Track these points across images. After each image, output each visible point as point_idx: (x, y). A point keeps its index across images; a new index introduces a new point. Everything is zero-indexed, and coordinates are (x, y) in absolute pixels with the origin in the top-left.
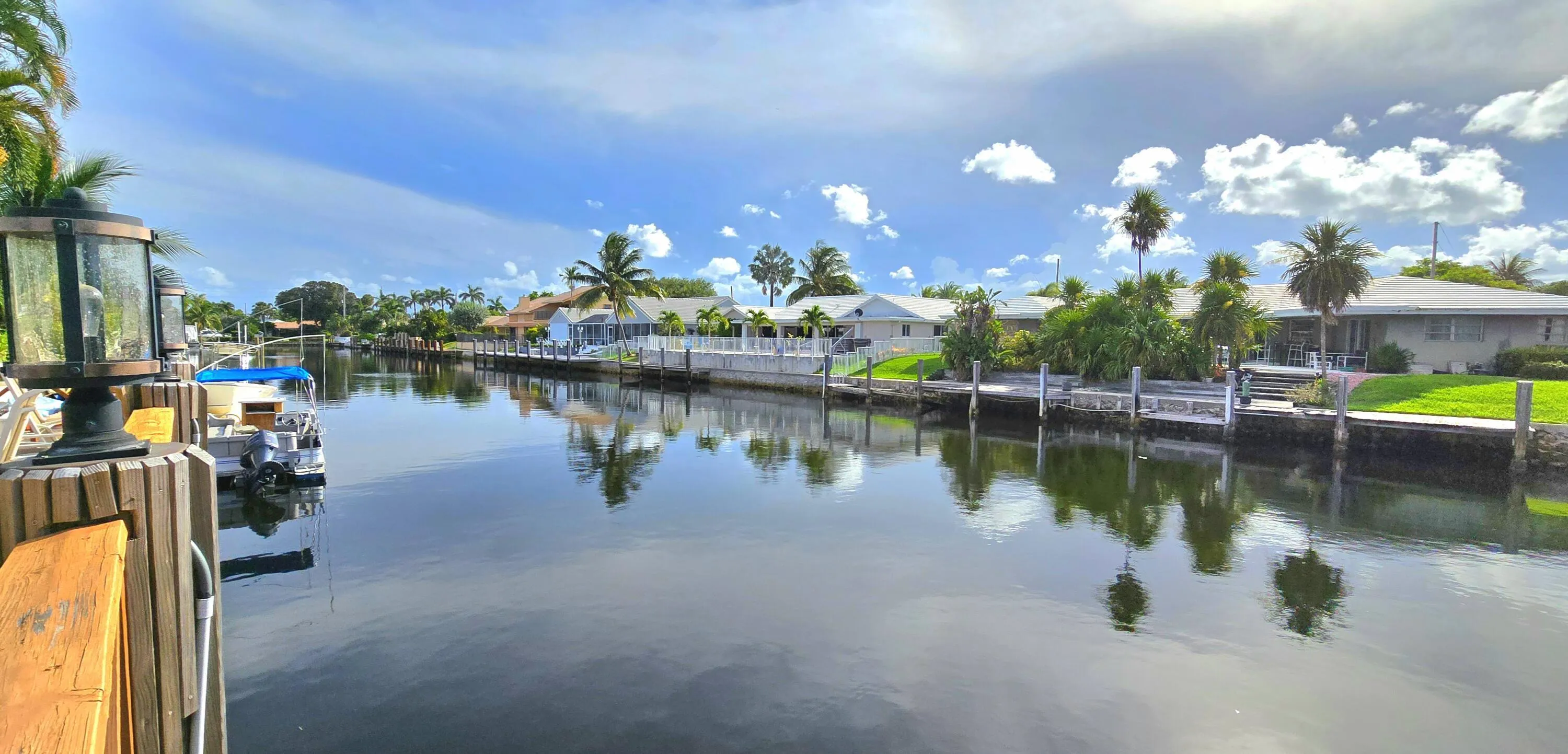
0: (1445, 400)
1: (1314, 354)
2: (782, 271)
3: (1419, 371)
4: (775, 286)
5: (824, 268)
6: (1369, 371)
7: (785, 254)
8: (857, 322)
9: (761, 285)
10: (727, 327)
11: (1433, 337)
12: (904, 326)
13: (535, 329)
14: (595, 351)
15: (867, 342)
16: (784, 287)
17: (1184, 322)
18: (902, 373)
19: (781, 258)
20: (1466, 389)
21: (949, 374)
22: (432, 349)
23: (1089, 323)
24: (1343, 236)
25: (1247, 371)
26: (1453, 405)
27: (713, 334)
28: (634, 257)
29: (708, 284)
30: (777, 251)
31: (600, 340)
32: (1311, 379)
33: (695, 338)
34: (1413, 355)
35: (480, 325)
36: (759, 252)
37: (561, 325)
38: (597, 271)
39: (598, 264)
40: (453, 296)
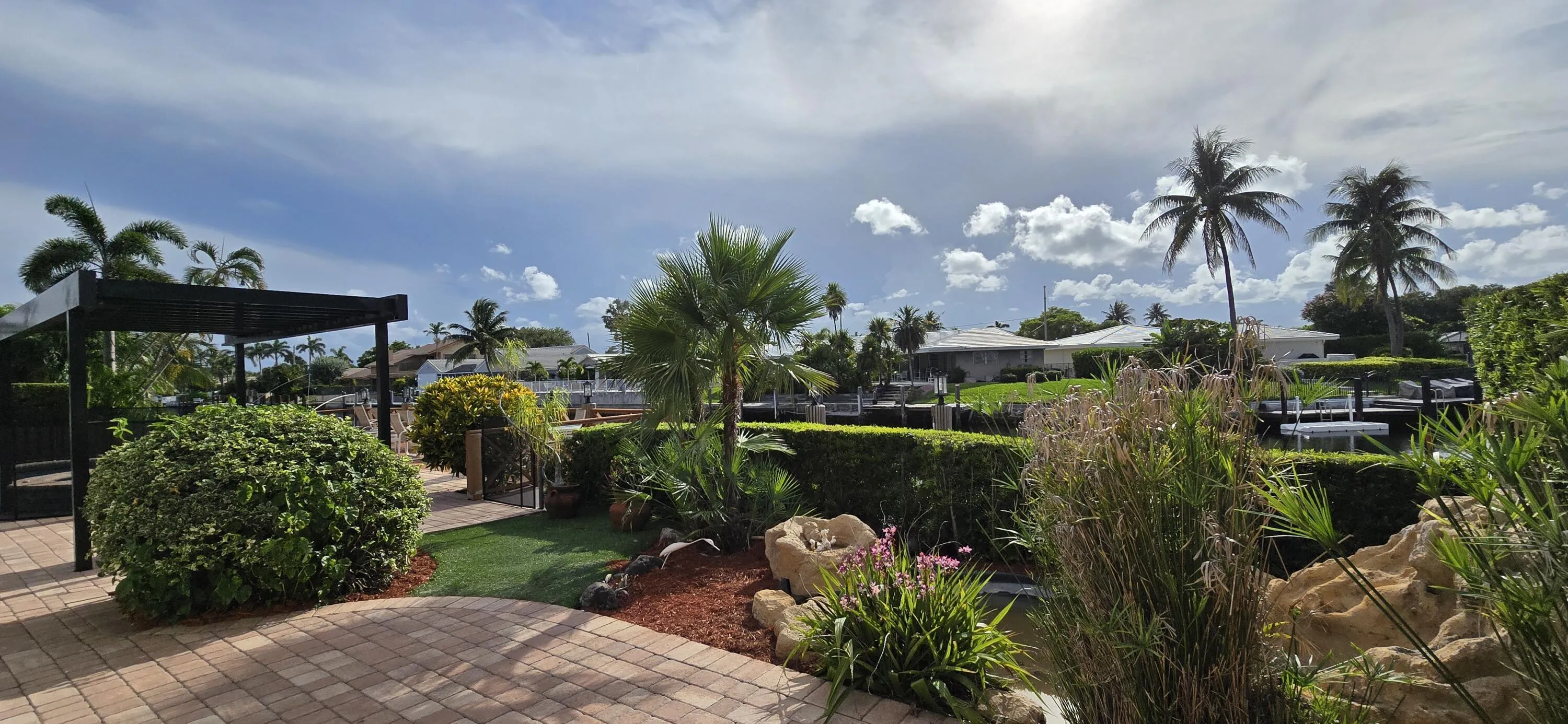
3: (969, 378)
10: (582, 372)
11: (977, 362)
13: (403, 380)
27: (572, 378)
28: (500, 320)
29: (566, 332)
30: (626, 304)
33: (557, 381)
34: (967, 372)
35: (339, 378)
36: (610, 305)
37: (431, 375)
38: (469, 331)
39: (470, 325)
40: (289, 347)
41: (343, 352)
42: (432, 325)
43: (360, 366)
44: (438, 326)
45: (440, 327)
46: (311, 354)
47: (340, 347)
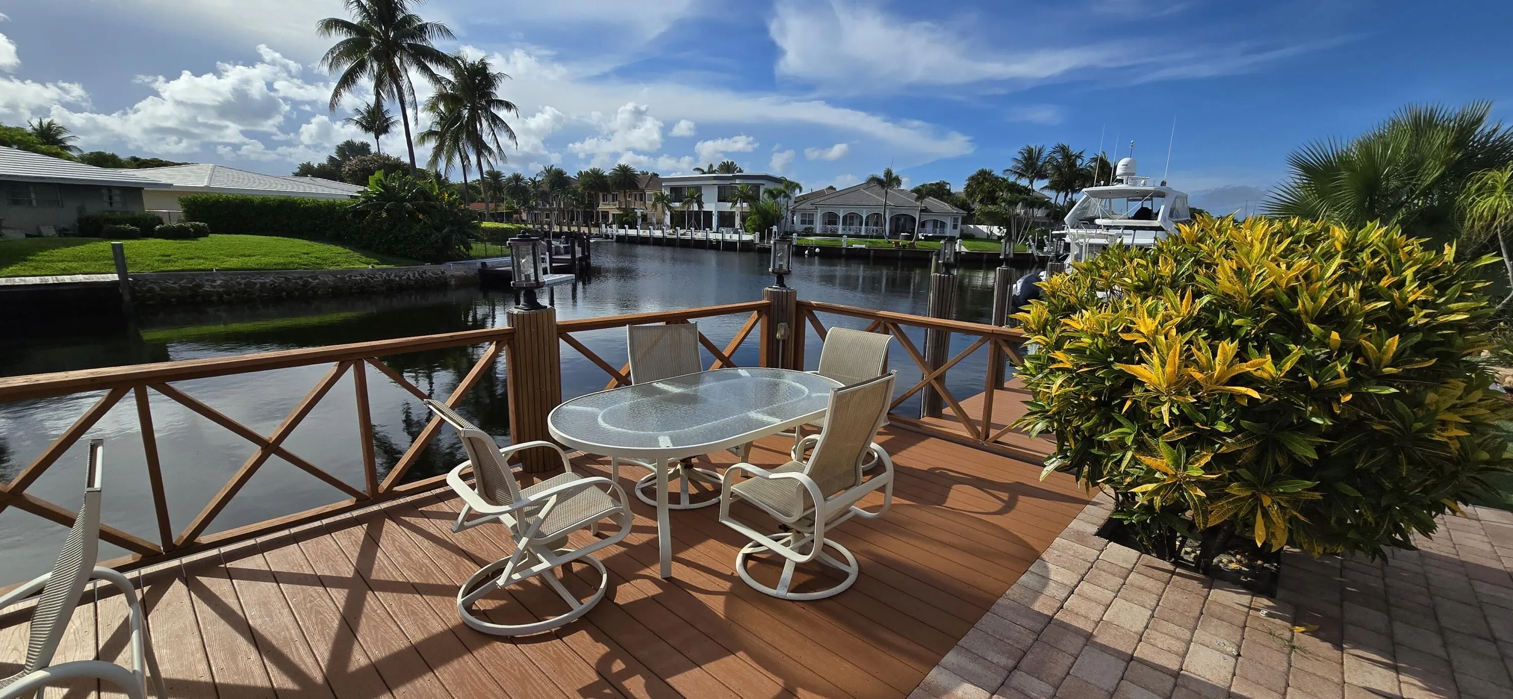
3: (12, 235)
20: (65, 250)
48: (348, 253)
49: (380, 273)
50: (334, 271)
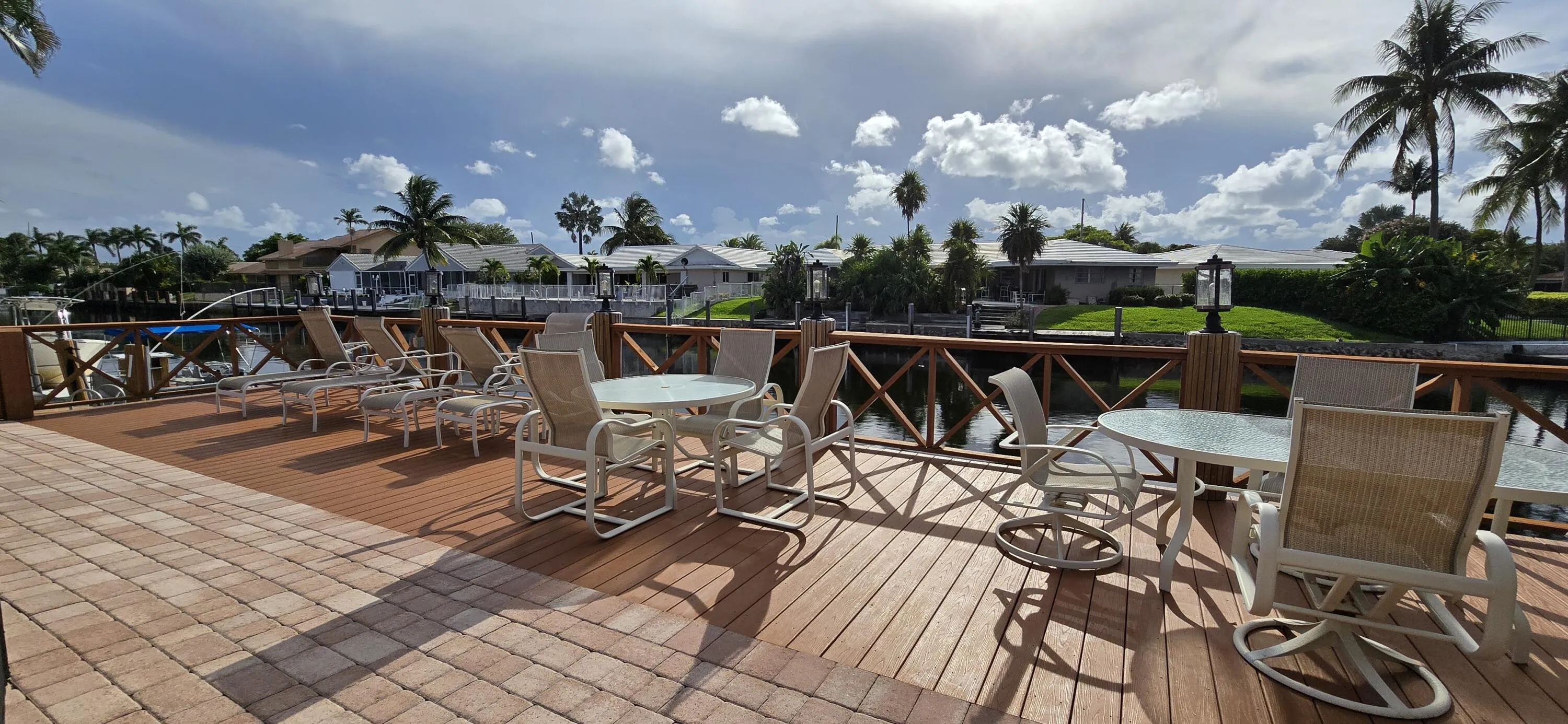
0: (1084, 321)
1: (1015, 293)
2: (590, 220)
3: (1072, 302)
4: (583, 234)
5: (638, 219)
6: (1045, 304)
7: (592, 203)
8: (682, 270)
9: (571, 233)
11: (1079, 280)
12: (724, 273)
14: (400, 301)
15: (694, 288)
16: (593, 234)
17: (938, 270)
18: (730, 313)
19: (588, 206)
20: (1095, 314)
21: (770, 313)
22: (163, 301)
23: (875, 271)
24: (1031, 213)
25: (977, 305)
26: (1088, 324)
27: (542, 282)
28: (443, 204)
29: (508, 229)
30: (584, 199)
31: (399, 289)
32: (1014, 309)
33: (521, 286)
34: (1069, 293)
35: (224, 273)
36: (565, 199)
37: (346, 272)
38: (402, 217)
39: (403, 210)
40: (154, 235)
41: (225, 244)
42: (343, 211)
43: (247, 260)
44: (352, 213)
45: (355, 215)
46: (184, 244)
47: (220, 238)
48: (1319, 324)
49: (1348, 348)
50: (1293, 342)
